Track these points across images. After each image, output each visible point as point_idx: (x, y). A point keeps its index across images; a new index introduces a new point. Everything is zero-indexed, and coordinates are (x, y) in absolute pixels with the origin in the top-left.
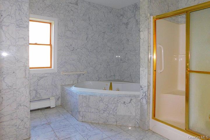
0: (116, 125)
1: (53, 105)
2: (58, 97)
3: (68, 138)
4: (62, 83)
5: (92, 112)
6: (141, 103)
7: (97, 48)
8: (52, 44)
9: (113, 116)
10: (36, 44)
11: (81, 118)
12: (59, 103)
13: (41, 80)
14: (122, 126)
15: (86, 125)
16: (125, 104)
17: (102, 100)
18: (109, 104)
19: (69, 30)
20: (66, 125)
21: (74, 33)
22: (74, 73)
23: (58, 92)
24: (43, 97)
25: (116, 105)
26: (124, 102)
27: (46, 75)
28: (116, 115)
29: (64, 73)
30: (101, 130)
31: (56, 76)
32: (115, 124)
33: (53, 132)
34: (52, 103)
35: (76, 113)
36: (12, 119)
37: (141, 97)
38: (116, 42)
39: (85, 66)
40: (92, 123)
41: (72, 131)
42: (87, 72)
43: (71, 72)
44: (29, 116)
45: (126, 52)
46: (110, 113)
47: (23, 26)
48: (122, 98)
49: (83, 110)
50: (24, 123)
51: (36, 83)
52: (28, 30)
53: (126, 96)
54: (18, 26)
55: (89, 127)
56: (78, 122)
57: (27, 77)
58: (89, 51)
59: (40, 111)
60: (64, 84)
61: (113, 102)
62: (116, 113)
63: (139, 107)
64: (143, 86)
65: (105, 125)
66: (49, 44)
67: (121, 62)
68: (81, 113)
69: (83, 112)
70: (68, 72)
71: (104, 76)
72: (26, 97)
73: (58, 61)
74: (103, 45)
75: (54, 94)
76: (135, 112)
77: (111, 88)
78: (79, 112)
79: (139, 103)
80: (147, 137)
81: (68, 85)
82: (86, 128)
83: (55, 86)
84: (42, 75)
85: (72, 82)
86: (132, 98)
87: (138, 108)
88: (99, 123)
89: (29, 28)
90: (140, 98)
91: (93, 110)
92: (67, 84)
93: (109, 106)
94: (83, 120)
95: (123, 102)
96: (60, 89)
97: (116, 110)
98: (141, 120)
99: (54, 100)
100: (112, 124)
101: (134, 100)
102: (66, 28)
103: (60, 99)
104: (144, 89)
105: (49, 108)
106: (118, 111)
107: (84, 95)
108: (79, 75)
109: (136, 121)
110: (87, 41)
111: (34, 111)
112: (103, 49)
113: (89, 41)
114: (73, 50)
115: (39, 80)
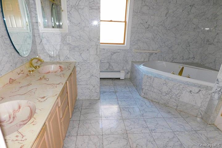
0: (176, 109)
1: (122, 77)
2: (128, 71)
3: (127, 108)
4: (133, 60)
5: (154, 92)
6: (211, 96)
7: (178, 25)
8: (126, 21)
9: (174, 101)
10: (111, 21)
11: (143, 94)
12: (129, 76)
13: (114, 55)
14: (182, 112)
15: (146, 101)
16: (191, 93)
17: (166, 84)
18: (173, 89)
19: (146, 5)
20: (128, 97)
21: (151, 8)
22: (146, 51)
23: (128, 67)
24: (114, 69)
25: (181, 92)
26: (191, 91)
27: (119, 51)
28: (178, 100)
29: (136, 51)
30: (159, 110)
31: (128, 52)
32: (175, 107)
33: (117, 100)
34: (122, 76)
35: (140, 89)
36: (87, 84)
37: (214, 90)
38: (208, 18)
39: (159, 45)
40: (152, 101)
41: (132, 103)
42: (161, 51)
43: (143, 50)
44: (99, 85)
45: (219, 32)
46: (172, 97)
47: (95, 8)
48: (189, 87)
49: (146, 88)
50: (95, 89)
51: (110, 57)
52: (100, 12)
53: (195, 85)
54: (91, 8)
55: (148, 104)
56: (140, 97)
57: (98, 54)
58: (166, 29)
59: (111, 80)
60: (134, 61)
61: (178, 88)
62: (179, 99)
63: (208, 100)
64: (219, 80)
65: (165, 106)
66: (124, 21)
67: (208, 43)
68: (144, 90)
69: (145, 90)
70: (140, 50)
71: (180, 57)
72: (97, 70)
73: (131, 39)
74: (187, 22)
75: (125, 68)
76: (201, 103)
77: (180, 73)
78: (142, 89)
79: (209, 96)
80: (206, 130)
81: (139, 62)
82: (145, 104)
83: (126, 62)
84: (115, 50)
85: (142, 60)
86: (202, 90)
87: (206, 101)
88: (159, 103)
89: (100, 10)
90: (212, 92)
91: (155, 91)
92: (137, 61)
93: (173, 91)
94: (145, 96)
95: (189, 91)
96: (130, 65)
97: (179, 96)
98: (206, 113)
99: (124, 73)
100: (172, 107)
101: (204, 92)
102: (143, 2)
103: (129, 73)
104: (220, 83)
105: (119, 79)
106: (182, 97)
107: (150, 75)
108: (151, 54)
109: (200, 112)
110: (166, 18)
111: (107, 80)
112: (186, 28)
113: (168, 18)
114: (148, 27)
115: (112, 55)
